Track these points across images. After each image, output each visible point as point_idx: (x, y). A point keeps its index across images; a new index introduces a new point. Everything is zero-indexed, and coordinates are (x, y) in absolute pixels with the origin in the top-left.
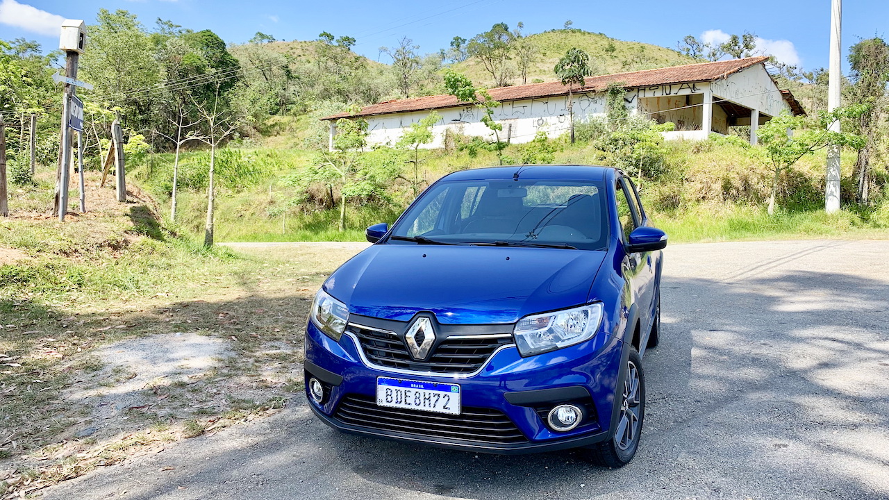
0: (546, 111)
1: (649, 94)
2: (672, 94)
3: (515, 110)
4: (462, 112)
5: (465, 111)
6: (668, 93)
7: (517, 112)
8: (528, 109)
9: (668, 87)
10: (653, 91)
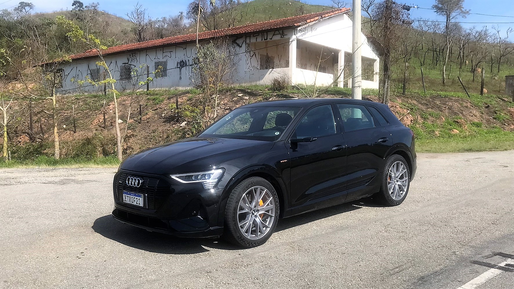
0: (186, 55)
1: (253, 40)
2: (268, 40)
3: (165, 54)
4: (129, 57)
5: (131, 56)
6: (266, 38)
7: (166, 56)
8: (173, 54)
9: (265, 34)
10: (256, 37)
